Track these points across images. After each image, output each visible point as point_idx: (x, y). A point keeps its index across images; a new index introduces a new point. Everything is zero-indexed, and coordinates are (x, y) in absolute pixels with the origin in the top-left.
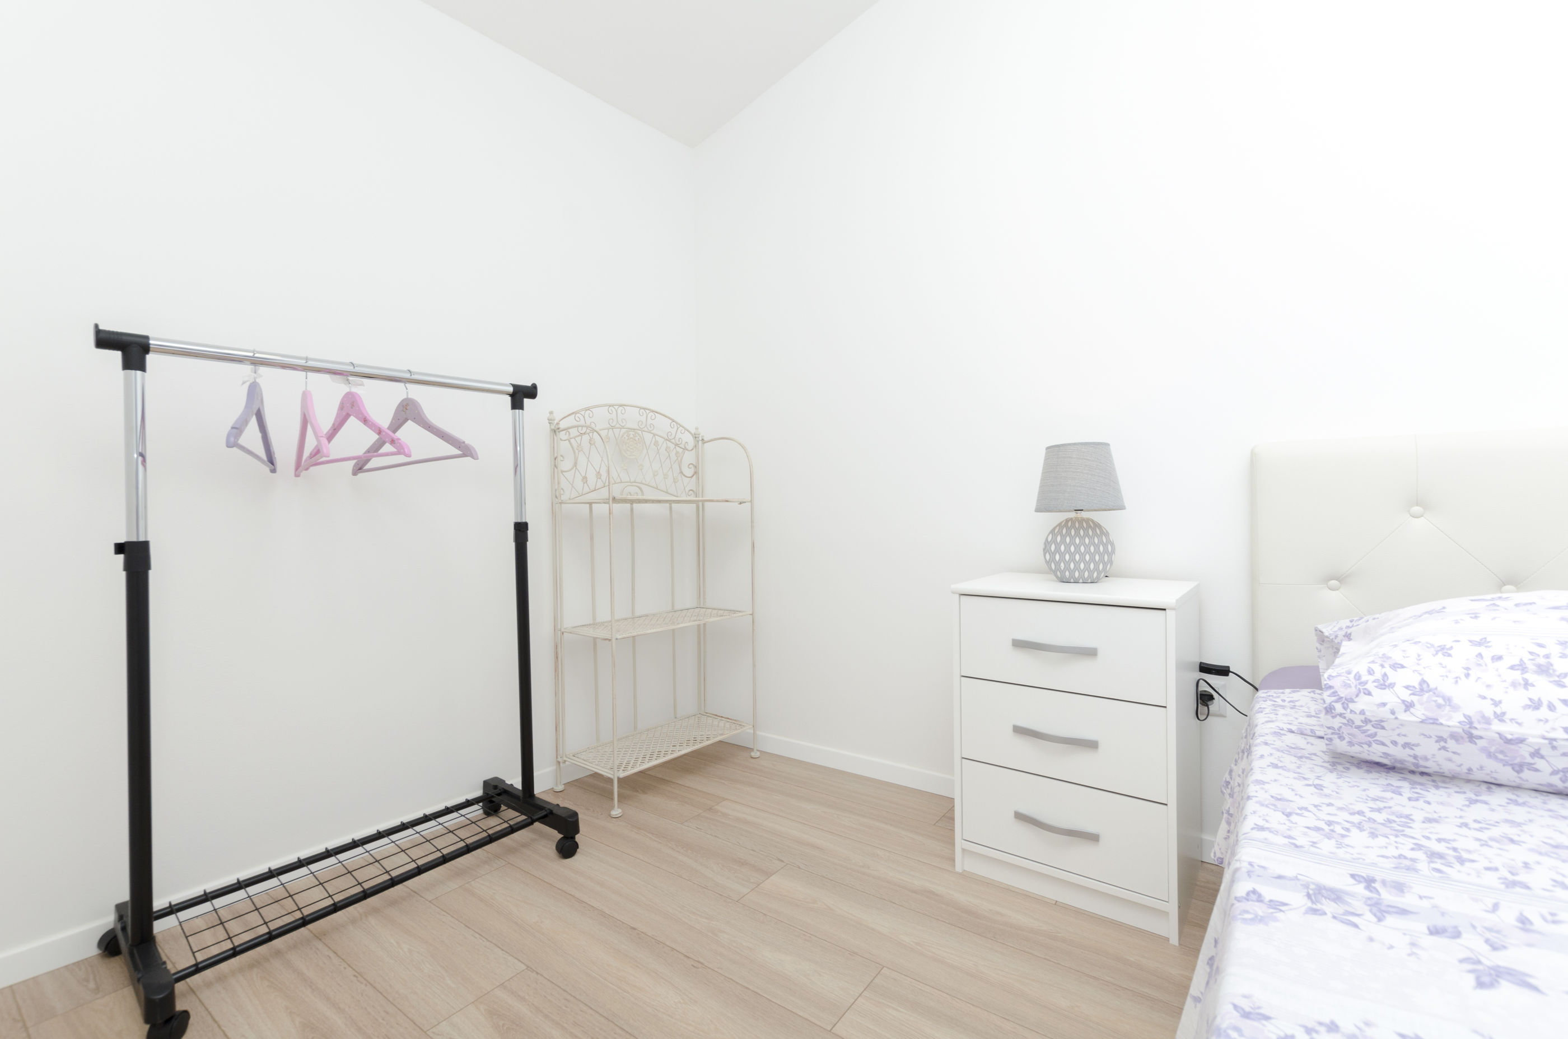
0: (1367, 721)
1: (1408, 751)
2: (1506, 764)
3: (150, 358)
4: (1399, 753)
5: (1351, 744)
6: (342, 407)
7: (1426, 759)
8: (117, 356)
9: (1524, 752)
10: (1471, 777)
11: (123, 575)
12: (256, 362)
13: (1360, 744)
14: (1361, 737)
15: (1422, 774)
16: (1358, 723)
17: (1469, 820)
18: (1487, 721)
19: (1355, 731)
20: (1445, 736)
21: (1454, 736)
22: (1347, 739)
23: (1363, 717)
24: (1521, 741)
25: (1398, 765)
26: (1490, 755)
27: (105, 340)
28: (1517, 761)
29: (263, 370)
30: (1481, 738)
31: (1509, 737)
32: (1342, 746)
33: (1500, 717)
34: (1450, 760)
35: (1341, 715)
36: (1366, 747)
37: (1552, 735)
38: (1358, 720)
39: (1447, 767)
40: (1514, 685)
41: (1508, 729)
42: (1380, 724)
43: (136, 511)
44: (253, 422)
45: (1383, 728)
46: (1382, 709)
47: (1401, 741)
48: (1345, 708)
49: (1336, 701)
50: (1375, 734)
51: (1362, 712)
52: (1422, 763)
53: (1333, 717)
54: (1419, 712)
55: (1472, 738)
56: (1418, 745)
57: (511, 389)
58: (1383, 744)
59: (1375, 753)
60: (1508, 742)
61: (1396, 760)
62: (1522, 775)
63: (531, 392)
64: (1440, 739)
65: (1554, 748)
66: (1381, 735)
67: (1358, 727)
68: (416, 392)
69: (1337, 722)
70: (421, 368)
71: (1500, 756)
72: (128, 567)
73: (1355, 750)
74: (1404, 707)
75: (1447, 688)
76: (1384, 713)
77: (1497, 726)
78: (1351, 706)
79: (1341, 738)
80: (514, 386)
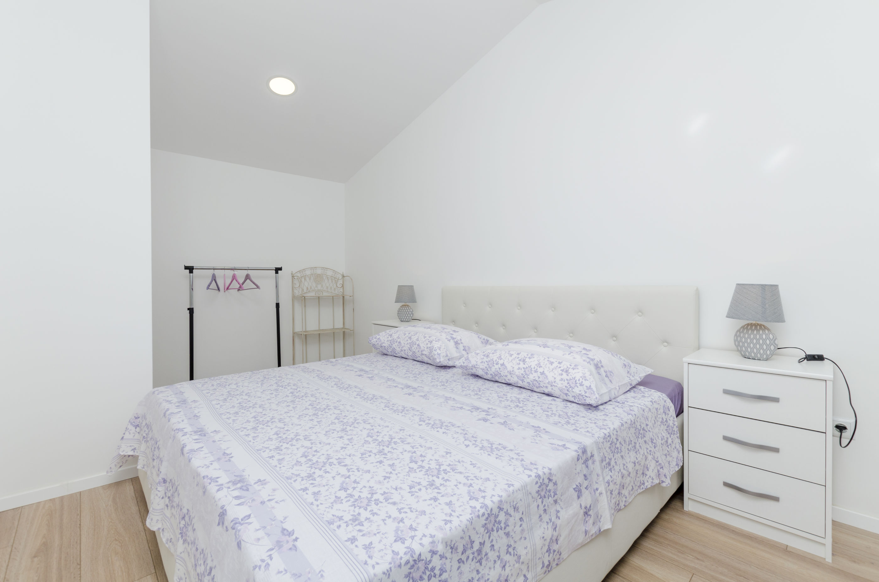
3: (194, 271)
6: (233, 277)
8: (188, 271)
11: (189, 314)
12: (214, 269)
27: (186, 268)
29: (215, 270)
43: (191, 302)
44: (214, 281)
57: (275, 269)
63: (280, 269)
68: (250, 272)
70: (251, 266)
72: (190, 313)
80: (275, 268)
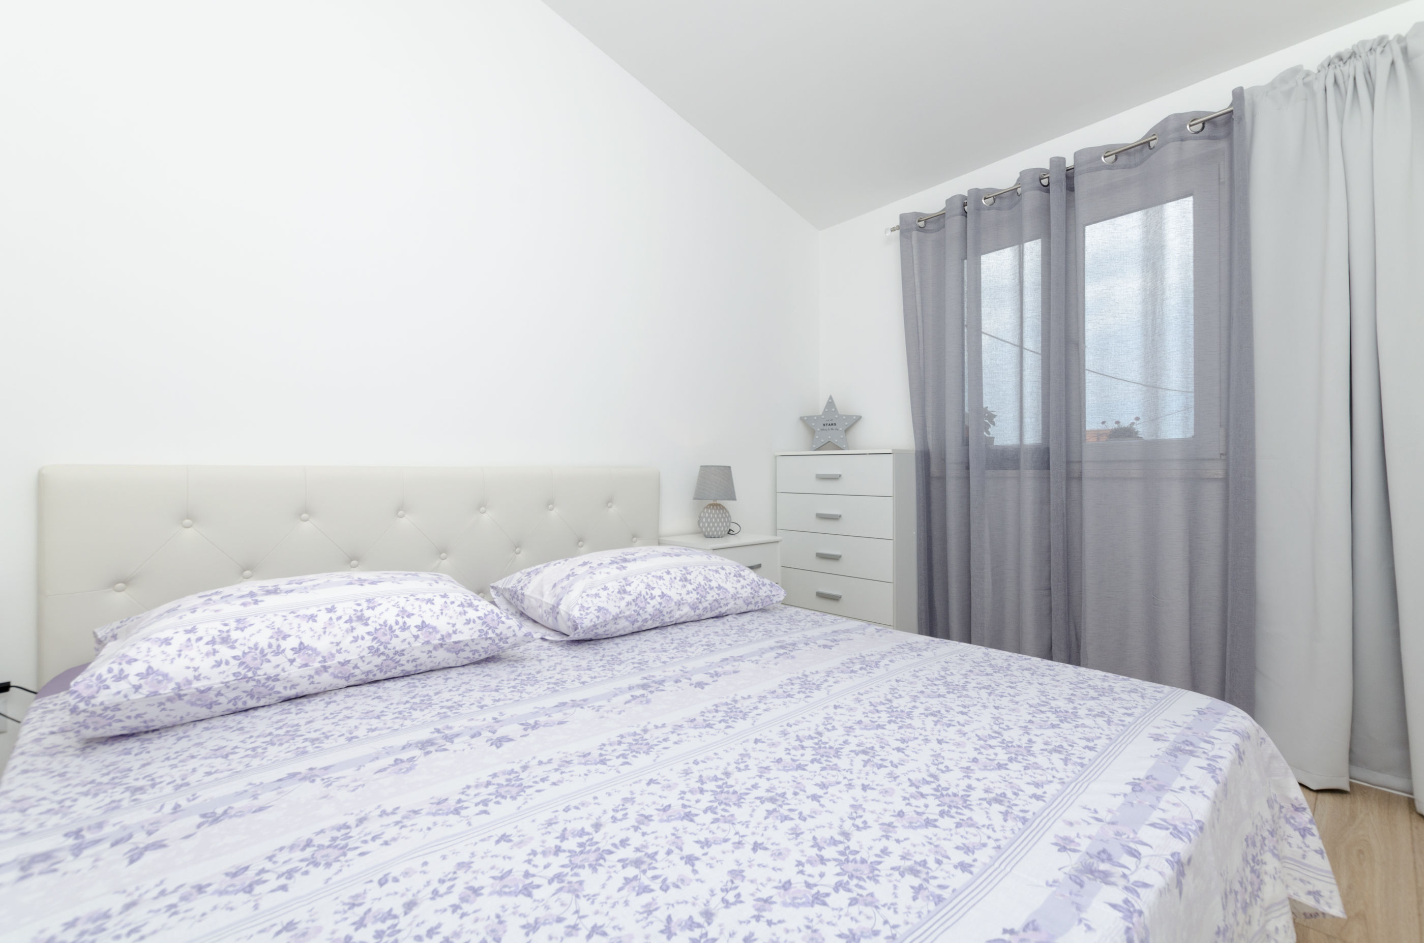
0: (106, 709)
1: (140, 720)
2: (202, 706)
4: (134, 723)
5: (96, 729)
7: (152, 720)
9: (212, 695)
10: (183, 722)
13: (103, 727)
14: (103, 722)
15: (153, 731)
16: (99, 712)
17: (328, 715)
18: (189, 682)
19: (98, 719)
20: (163, 701)
21: (170, 699)
22: (92, 727)
23: (102, 707)
24: (209, 689)
25: (135, 731)
26: (193, 704)
28: (209, 702)
30: (186, 695)
31: (202, 689)
32: (89, 733)
33: (197, 678)
34: (168, 716)
35: (84, 711)
36: (108, 727)
37: (226, 680)
38: (99, 710)
39: (167, 721)
40: (207, 654)
41: (201, 684)
42: (117, 708)
45: (119, 710)
46: (118, 697)
47: (134, 714)
48: (87, 705)
49: (80, 702)
50: (114, 716)
51: (102, 703)
52: (150, 724)
53: (78, 714)
54: (145, 691)
55: (180, 697)
56: (145, 713)
58: (120, 721)
59: (116, 729)
60: (202, 692)
61: (133, 729)
62: (213, 710)
64: (161, 704)
65: (228, 687)
66: (118, 715)
67: (100, 715)
69: (81, 718)
71: (199, 702)
73: (100, 733)
74: (133, 690)
75: (166, 668)
76: (119, 699)
77: (196, 684)
78: (93, 701)
79: (87, 727)
